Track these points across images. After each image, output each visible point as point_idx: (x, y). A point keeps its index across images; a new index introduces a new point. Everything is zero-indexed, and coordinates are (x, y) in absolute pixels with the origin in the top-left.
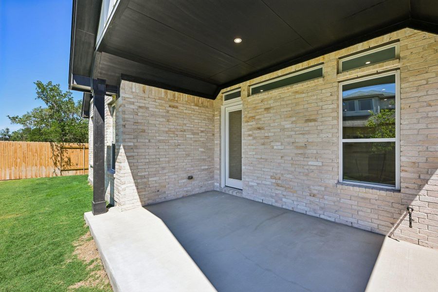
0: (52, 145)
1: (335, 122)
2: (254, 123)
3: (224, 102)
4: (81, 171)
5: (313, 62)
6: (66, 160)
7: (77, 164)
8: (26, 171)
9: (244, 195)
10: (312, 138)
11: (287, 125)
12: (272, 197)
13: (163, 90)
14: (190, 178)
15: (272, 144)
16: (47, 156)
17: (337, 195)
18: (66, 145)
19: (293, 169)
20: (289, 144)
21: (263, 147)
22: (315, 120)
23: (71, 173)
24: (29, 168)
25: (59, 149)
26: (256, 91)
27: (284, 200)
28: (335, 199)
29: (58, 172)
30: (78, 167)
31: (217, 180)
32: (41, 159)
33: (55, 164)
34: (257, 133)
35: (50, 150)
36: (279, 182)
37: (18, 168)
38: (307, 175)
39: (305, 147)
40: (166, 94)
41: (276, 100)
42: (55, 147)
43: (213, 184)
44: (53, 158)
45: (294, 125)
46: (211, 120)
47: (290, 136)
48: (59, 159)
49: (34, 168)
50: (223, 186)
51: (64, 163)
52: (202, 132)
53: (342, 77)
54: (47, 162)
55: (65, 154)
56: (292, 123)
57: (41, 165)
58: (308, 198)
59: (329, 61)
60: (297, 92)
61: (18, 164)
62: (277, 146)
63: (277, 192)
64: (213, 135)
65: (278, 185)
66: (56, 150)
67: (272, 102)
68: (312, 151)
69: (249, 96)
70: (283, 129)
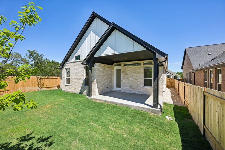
0: (37, 78)
1: (143, 75)
2: (125, 73)
3: (115, 66)
4: (48, 88)
5: (139, 61)
6: (42, 84)
7: (46, 85)
8: (27, 89)
9: (122, 91)
10: (139, 78)
11: (133, 74)
12: (129, 91)
13: (102, 64)
14: (107, 88)
15: (130, 78)
16: (35, 82)
17: (143, 89)
18: (42, 77)
19: (134, 84)
20: (134, 78)
21: (127, 79)
22: (139, 74)
23: (44, 89)
24: (28, 87)
25: (40, 79)
26: (125, 65)
27: (132, 91)
28: (143, 90)
29: (39, 89)
30: (47, 86)
31: (113, 88)
32: (33, 83)
33: (38, 85)
34: (126, 76)
35: (36, 79)
36: (131, 87)
37: (24, 87)
38: (138, 85)
39: (137, 79)
40: (103, 65)
41: (131, 68)
42: (38, 78)
43: (112, 89)
44: (38, 83)
45: (135, 75)
46: (112, 71)
47: (134, 77)
48: (40, 83)
49: (30, 87)
50: (115, 90)
51: (42, 85)
52: (110, 75)
53: (144, 66)
54: (35, 85)
55: (42, 81)
56: (135, 74)
57: (33, 86)
58: (138, 90)
59: (142, 62)
60: (135, 67)
61: (24, 86)
62: (131, 79)
63: (131, 90)
64: (112, 75)
65: (131, 88)
66: (39, 80)
67: (130, 69)
68: (139, 80)
69: (123, 66)
70: (132, 75)
